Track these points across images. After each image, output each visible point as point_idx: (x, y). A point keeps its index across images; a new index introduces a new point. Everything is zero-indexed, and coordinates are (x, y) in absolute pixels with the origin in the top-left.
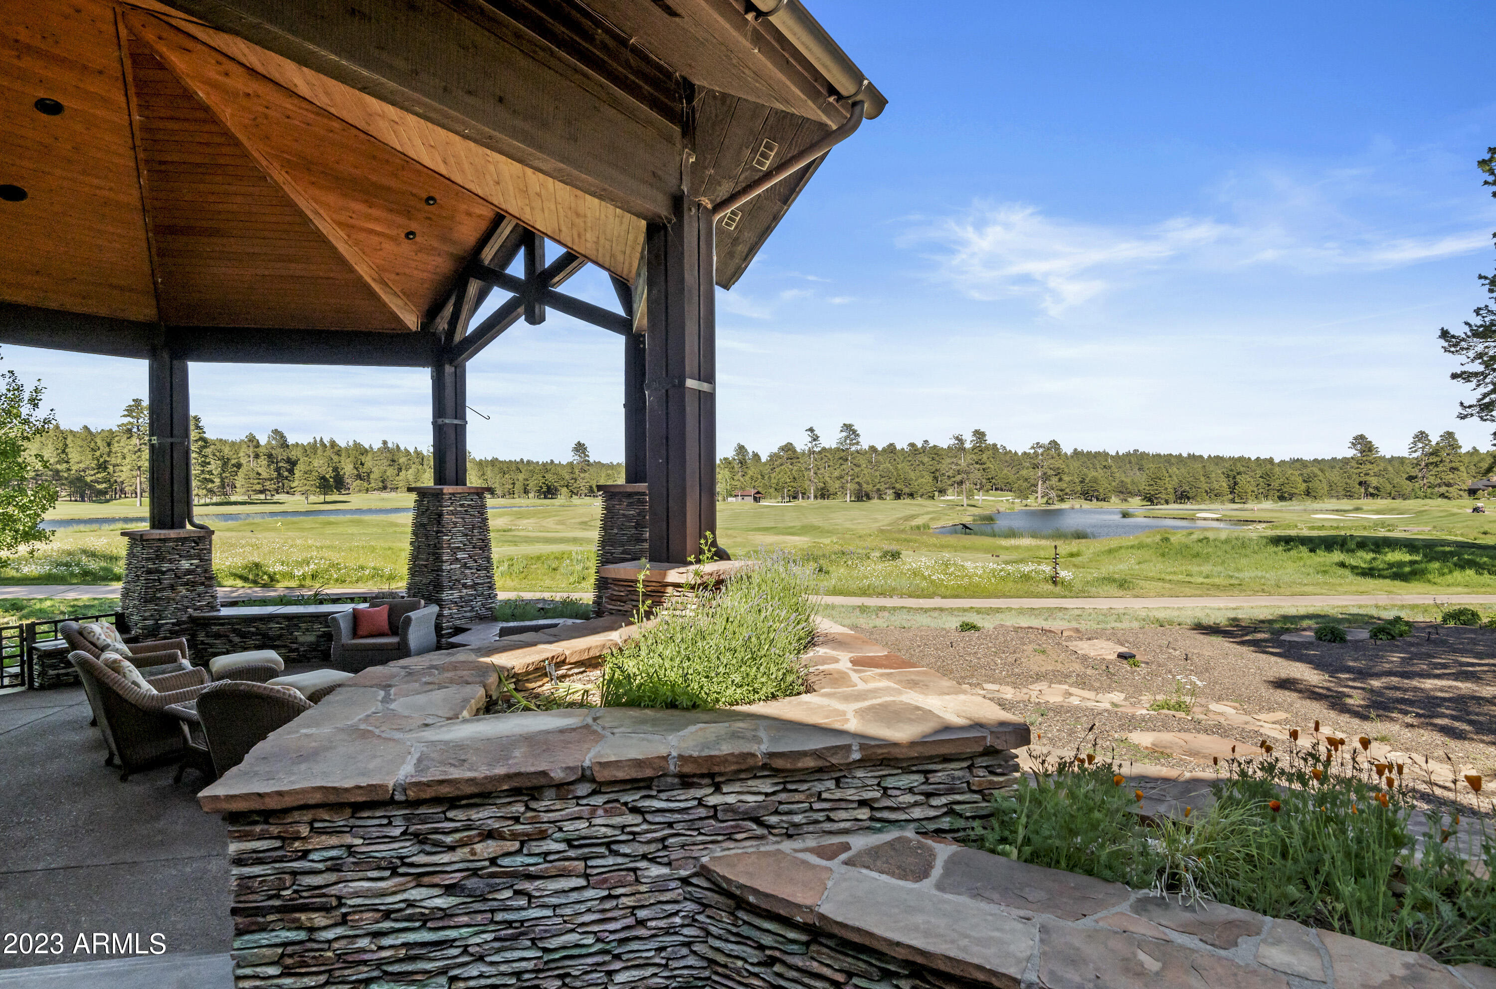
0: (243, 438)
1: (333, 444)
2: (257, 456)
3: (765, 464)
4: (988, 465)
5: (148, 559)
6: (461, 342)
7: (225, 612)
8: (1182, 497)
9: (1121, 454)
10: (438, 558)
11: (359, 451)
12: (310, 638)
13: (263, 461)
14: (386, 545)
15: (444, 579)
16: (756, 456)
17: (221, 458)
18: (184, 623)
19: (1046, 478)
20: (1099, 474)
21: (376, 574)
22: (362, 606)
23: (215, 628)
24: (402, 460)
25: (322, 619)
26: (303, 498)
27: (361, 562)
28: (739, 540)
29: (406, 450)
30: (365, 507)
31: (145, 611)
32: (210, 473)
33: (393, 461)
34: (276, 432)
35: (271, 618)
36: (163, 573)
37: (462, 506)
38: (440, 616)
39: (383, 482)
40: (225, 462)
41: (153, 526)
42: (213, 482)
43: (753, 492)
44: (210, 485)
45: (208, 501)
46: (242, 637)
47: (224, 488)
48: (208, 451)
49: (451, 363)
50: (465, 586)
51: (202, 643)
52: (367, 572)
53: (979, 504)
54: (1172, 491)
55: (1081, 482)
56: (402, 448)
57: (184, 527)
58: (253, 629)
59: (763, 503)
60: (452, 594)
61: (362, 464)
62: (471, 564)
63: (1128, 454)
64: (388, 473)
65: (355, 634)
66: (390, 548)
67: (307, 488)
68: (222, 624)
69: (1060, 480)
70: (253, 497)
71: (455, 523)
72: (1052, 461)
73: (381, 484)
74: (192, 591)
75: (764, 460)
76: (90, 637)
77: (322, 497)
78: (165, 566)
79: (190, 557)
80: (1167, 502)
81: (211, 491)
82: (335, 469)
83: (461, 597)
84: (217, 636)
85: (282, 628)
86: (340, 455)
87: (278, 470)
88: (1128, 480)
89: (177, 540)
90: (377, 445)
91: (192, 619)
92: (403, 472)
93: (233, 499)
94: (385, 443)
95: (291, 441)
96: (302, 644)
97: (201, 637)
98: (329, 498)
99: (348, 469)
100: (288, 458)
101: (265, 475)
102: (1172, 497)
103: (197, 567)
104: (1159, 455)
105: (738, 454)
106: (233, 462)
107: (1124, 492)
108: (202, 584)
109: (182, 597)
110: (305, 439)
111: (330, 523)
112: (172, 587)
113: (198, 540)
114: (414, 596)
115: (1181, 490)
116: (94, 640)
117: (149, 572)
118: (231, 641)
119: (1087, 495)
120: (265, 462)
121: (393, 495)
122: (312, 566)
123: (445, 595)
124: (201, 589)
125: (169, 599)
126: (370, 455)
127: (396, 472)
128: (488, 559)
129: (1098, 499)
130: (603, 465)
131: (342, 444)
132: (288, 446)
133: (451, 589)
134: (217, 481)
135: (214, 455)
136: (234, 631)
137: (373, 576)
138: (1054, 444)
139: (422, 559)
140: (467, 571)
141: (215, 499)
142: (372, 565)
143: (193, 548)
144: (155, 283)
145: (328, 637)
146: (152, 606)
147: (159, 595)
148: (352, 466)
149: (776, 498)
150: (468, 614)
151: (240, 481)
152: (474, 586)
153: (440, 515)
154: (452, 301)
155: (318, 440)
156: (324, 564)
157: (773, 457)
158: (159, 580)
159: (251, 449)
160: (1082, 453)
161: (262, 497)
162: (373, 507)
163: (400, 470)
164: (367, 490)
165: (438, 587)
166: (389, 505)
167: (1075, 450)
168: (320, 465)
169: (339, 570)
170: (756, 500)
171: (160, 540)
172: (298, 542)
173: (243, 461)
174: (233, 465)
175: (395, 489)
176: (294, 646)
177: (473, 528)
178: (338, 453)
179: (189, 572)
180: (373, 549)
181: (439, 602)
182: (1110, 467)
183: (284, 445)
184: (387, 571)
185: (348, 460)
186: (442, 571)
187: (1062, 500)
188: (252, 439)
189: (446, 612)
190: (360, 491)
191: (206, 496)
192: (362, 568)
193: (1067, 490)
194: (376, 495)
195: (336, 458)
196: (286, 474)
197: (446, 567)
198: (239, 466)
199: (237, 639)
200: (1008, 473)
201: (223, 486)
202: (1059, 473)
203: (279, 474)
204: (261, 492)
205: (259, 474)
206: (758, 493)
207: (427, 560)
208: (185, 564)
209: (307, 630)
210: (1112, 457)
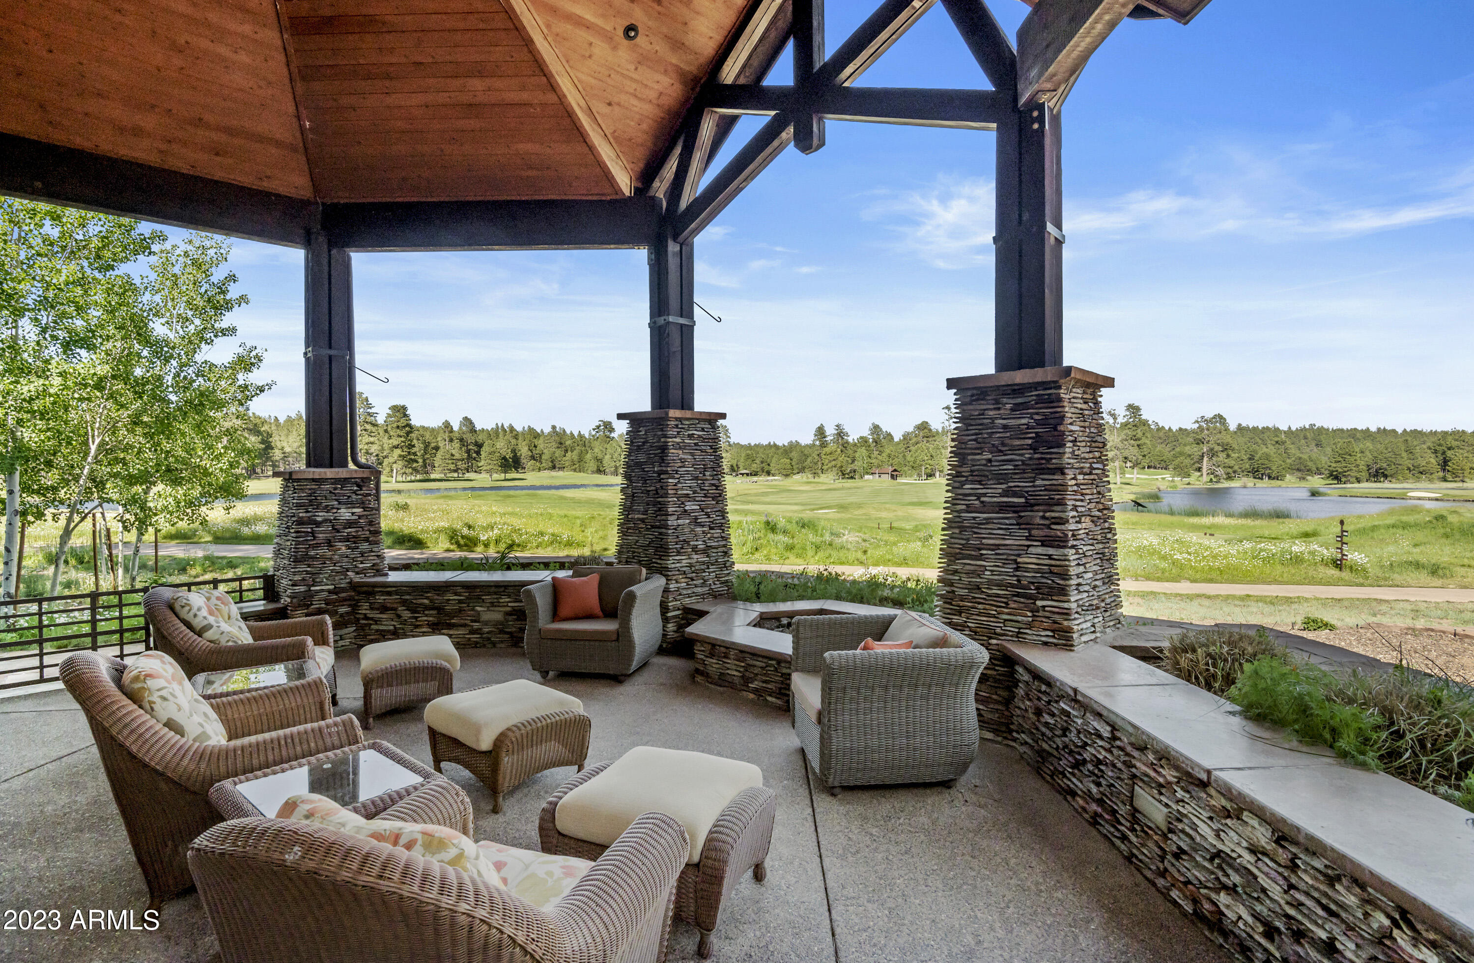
0: (440, 425)
1: (512, 428)
2: (451, 440)
3: (898, 443)
4: (1144, 440)
5: (299, 506)
6: (689, 208)
7: (394, 577)
8: (1378, 474)
9: (1294, 429)
10: (661, 510)
11: (533, 434)
12: (496, 616)
13: (456, 444)
14: (562, 513)
15: (671, 539)
16: (889, 436)
17: (424, 442)
18: (343, 590)
19: (1212, 454)
20: (1271, 450)
21: (555, 540)
22: (561, 574)
23: (380, 599)
24: (568, 443)
25: (511, 590)
26: (487, 476)
27: (541, 527)
28: (900, 513)
29: (571, 433)
30: (538, 484)
31: (295, 574)
32: (415, 454)
33: (561, 443)
34: (466, 419)
35: (448, 586)
36: (318, 524)
37: (691, 436)
38: (666, 591)
39: (552, 462)
40: (427, 445)
41: (309, 465)
42: (417, 462)
43: (890, 469)
44: (415, 465)
45: (413, 478)
46: (414, 611)
47: (426, 467)
48: (413, 435)
49: (675, 239)
50: (695, 549)
51: (366, 617)
52: (546, 538)
53: (1134, 481)
54: (1365, 468)
55: (1250, 459)
56: (568, 432)
57: (345, 465)
58: (426, 601)
59: (900, 480)
60: (679, 561)
61: (535, 446)
62: (703, 519)
63: (1303, 430)
64: (557, 455)
65: (555, 616)
66: (565, 516)
67: (491, 467)
68: (389, 594)
69: (1228, 456)
70: (448, 475)
71: (683, 461)
72: (1219, 436)
73: (550, 464)
74: (353, 549)
75: (896, 439)
76: (183, 613)
77: (503, 475)
78: (321, 516)
79: (350, 504)
80: (1359, 481)
81: (415, 470)
82: (514, 451)
83: (691, 566)
84: (384, 609)
85: (460, 602)
86: (517, 439)
87: (468, 451)
88: (1305, 457)
89: (336, 481)
90: (547, 430)
91: (353, 586)
92: (569, 453)
93: (433, 476)
94: (554, 427)
95: (478, 427)
96: (486, 623)
97: (364, 609)
98: (508, 476)
99: (524, 451)
100: (476, 442)
101: (457, 456)
102: (1365, 475)
103: (360, 517)
104: (1342, 430)
105: (872, 434)
106: (433, 445)
107: (1303, 470)
108: (367, 540)
109: (342, 556)
110: (489, 426)
111: (509, 496)
112: (329, 543)
113: (362, 483)
114: (627, 563)
115: (1375, 467)
116: (189, 617)
117: (300, 522)
118: (399, 616)
119: (1256, 473)
120: (458, 445)
121: (561, 473)
122: (496, 531)
123: (671, 563)
124: (365, 546)
125: (324, 559)
126: (541, 438)
127: (563, 453)
128: (723, 513)
129: (1270, 477)
130: (742, 446)
131: (519, 428)
132: (475, 431)
133: (679, 553)
134: (420, 461)
135: (418, 439)
136: (404, 603)
137: (552, 543)
138: (1220, 418)
139: (639, 512)
140: (699, 529)
141: (419, 477)
142: (551, 531)
143: (355, 492)
144: (302, 128)
145: (520, 615)
146: (303, 567)
147: (312, 553)
148: (526, 448)
149: (911, 476)
150: (699, 590)
151: (438, 461)
152: (706, 551)
153: (664, 449)
154: (678, 150)
155: (500, 425)
156: (507, 530)
157: (906, 437)
158: (313, 533)
159: (447, 434)
160: (1247, 429)
161: (456, 475)
162: (545, 484)
163: (566, 451)
164: (540, 470)
165: (662, 550)
166: (557, 483)
167: (1240, 425)
168: (502, 446)
169: (521, 535)
170: (893, 477)
171: (313, 480)
172: (484, 508)
173: (441, 444)
174: (433, 448)
175: (562, 468)
176: (476, 625)
177: (705, 469)
178: (516, 437)
179: (350, 524)
180: (550, 517)
181: (663, 571)
182: (1284, 443)
183: (473, 430)
184: (565, 537)
185: (524, 443)
186: (666, 527)
187: (1229, 478)
188: (447, 425)
189: (673, 586)
190: (533, 470)
191: (412, 474)
192: (542, 534)
193: (1236, 468)
194: (546, 473)
195: (513, 441)
196: (474, 455)
197: (672, 521)
198: (437, 448)
199: (406, 614)
200: (1165, 451)
201: (425, 466)
202: (1226, 448)
203: (469, 455)
204: (455, 471)
205: (452, 455)
206: (895, 470)
207: (645, 512)
208: (345, 514)
209: (492, 604)
210: (1285, 432)
